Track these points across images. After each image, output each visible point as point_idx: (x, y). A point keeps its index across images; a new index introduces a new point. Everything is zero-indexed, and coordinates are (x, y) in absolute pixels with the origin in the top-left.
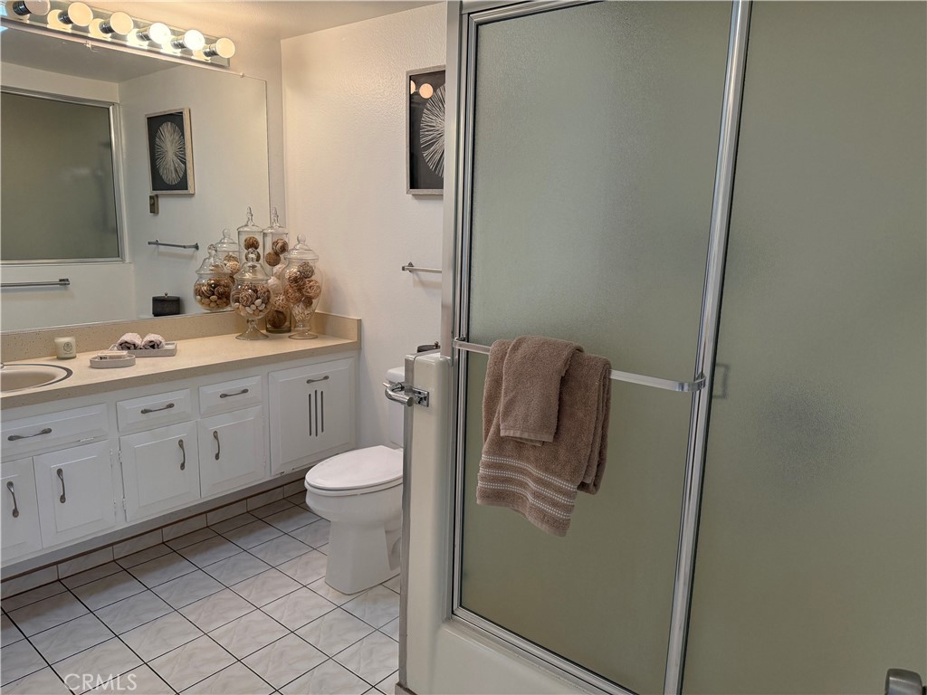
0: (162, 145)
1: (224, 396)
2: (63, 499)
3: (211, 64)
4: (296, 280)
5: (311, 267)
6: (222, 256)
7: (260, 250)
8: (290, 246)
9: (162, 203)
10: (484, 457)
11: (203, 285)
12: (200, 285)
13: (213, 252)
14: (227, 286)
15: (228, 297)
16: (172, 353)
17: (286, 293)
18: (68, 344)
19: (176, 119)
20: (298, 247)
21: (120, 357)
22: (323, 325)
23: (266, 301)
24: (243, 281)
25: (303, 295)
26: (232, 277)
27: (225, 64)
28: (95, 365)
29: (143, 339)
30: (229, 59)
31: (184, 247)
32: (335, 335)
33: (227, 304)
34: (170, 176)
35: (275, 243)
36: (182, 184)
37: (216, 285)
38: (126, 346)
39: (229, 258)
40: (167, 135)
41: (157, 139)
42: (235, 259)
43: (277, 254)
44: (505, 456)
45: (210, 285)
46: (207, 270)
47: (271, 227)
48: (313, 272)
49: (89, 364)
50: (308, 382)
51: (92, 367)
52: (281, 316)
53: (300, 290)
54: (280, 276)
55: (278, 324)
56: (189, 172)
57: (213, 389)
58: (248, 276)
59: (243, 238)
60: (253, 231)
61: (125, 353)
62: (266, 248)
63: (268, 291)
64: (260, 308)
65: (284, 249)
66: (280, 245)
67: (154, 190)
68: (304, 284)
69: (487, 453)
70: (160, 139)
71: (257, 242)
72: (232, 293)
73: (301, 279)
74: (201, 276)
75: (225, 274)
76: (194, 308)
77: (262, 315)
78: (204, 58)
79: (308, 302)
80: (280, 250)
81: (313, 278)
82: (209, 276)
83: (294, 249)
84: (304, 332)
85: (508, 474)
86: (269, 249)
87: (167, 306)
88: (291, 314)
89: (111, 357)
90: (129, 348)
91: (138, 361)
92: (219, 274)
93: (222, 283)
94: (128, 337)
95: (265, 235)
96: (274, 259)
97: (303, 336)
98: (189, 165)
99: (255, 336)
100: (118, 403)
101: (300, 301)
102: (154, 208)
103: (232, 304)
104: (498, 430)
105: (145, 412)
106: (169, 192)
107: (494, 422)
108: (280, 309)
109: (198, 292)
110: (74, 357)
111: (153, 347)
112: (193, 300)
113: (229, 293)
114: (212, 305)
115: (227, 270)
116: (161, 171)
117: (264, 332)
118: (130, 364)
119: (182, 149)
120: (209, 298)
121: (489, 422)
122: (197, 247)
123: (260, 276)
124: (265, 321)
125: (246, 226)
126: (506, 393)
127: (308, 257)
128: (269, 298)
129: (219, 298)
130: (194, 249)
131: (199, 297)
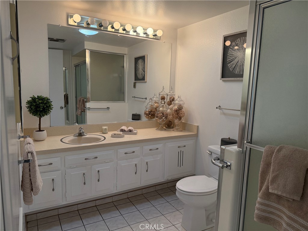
0: (138, 66)
1: (151, 150)
2: (99, 180)
3: (155, 39)
4: (176, 111)
5: (182, 106)
6: (153, 102)
7: (165, 100)
8: (175, 99)
9: (137, 85)
10: (259, 199)
11: (147, 111)
12: (146, 111)
13: (151, 101)
14: (154, 112)
15: (154, 116)
16: (135, 134)
17: (173, 115)
18: (106, 129)
19: (143, 58)
20: (178, 99)
21: (120, 134)
22: (185, 127)
23: (166, 118)
24: (159, 111)
25: (178, 116)
26: (156, 109)
27: (159, 38)
28: (112, 136)
29: (127, 128)
30: (160, 37)
31: (142, 98)
32: (189, 131)
33: (154, 118)
34: (140, 76)
35: (170, 98)
36: (143, 79)
37: (151, 111)
38: (122, 130)
39: (156, 102)
40: (140, 63)
41: (137, 65)
42: (157, 103)
43: (171, 102)
44: (270, 201)
45: (149, 111)
46: (149, 106)
47: (170, 93)
48: (182, 108)
49: (111, 136)
50: (179, 147)
51: (111, 137)
52: (171, 123)
53: (178, 114)
54: (171, 109)
55: (169, 125)
56: (146, 75)
57: (147, 148)
58: (161, 109)
59: (161, 96)
60: (163, 94)
61: (121, 133)
62: (167, 100)
63: (167, 114)
64: (164, 120)
65: (173, 100)
66: (172, 98)
67: (135, 80)
68: (179, 112)
69: (260, 198)
70: (138, 64)
71: (165, 98)
72: (156, 114)
73: (179, 110)
74: (146, 108)
75: (154, 108)
76: (144, 119)
77: (164, 122)
78: (152, 37)
79: (180, 118)
80: (172, 100)
81: (182, 110)
82: (149, 109)
83: (177, 100)
84: (178, 129)
85: (272, 210)
86: (168, 100)
87: (136, 117)
88: (174, 122)
89: (117, 134)
90: (123, 131)
91: (126, 136)
92: (152, 108)
93: (153, 111)
94: (123, 128)
95: (167, 95)
96: (170, 103)
97: (178, 130)
98: (146, 72)
99: (162, 129)
100: (118, 150)
101: (177, 118)
102: (135, 86)
103: (155, 118)
104: (268, 188)
105: (126, 153)
106: (139, 81)
107: (266, 184)
108: (171, 120)
109: (145, 113)
110: (107, 133)
111: (130, 131)
112: (144, 116)
113: (155, 115)
114: (149, 118)
115: (155, 107)
116: (137, 75)
117: (165, 128)
118: (122, 137)
119: (144, 68)
120: (148, 115)
121: (262, 183)
122: (146, 99)
123: (165, 109)
124: (165, 124)
125: (162, 92)
126: (273, 172)
127: (181, 103)
128: (167, 117)
129: (151, 116)
130: (145, 99)
131: (145, 115)
